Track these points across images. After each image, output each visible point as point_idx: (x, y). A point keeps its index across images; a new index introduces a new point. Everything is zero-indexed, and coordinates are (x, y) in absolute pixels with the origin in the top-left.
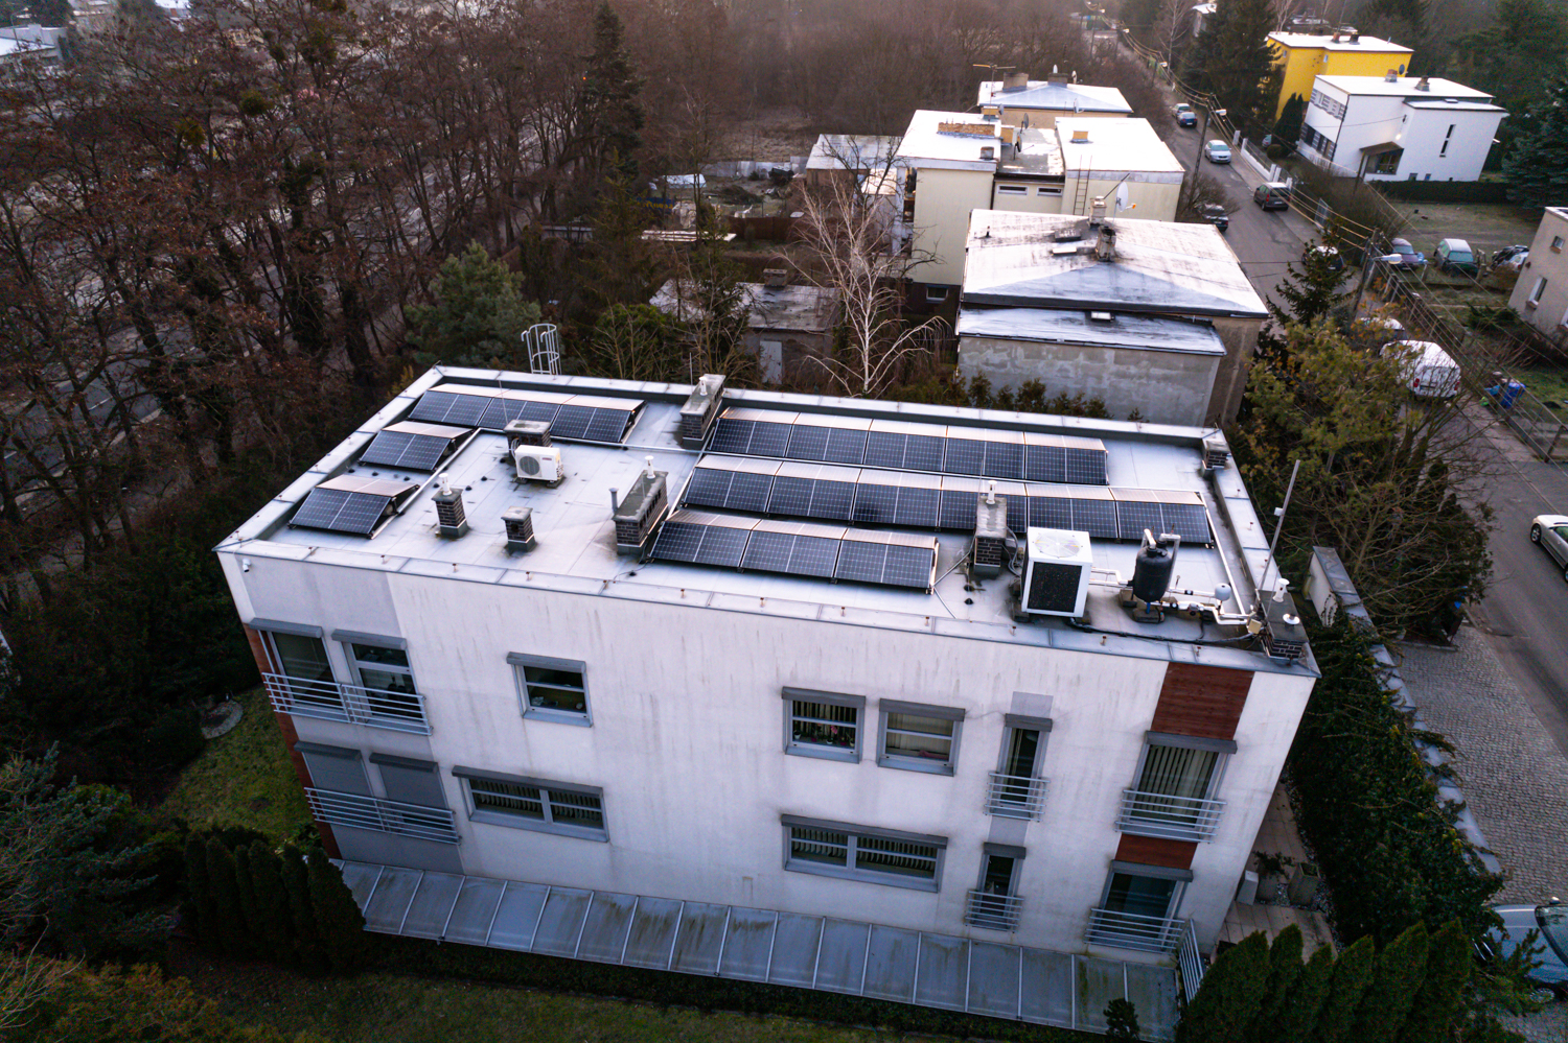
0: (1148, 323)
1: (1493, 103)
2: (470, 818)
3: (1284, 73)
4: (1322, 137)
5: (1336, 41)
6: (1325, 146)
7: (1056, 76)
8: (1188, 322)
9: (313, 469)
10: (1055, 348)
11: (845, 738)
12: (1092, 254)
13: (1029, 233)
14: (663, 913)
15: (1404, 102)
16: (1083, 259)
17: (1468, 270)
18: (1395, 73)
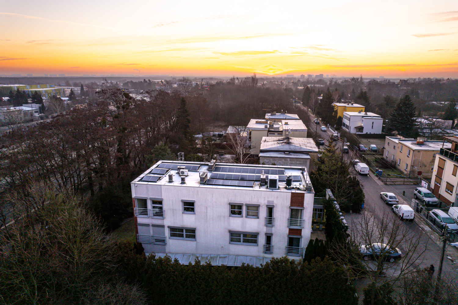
0: (296, 154)
1: (381, 117)
2: (169, 238)
3: (338, 112)
4: (346, 125)
5: (348, 105)
6: (347, 127)
8: (304, 154)
9: (144, 173)
10: (278, 158)
11: (240, 213)
12: (285, 143)
13: (274, 140)
14: (206, 256)
15: (362, 117)
16: (284, 143)
17: (375, 151)
18: (360, 111)
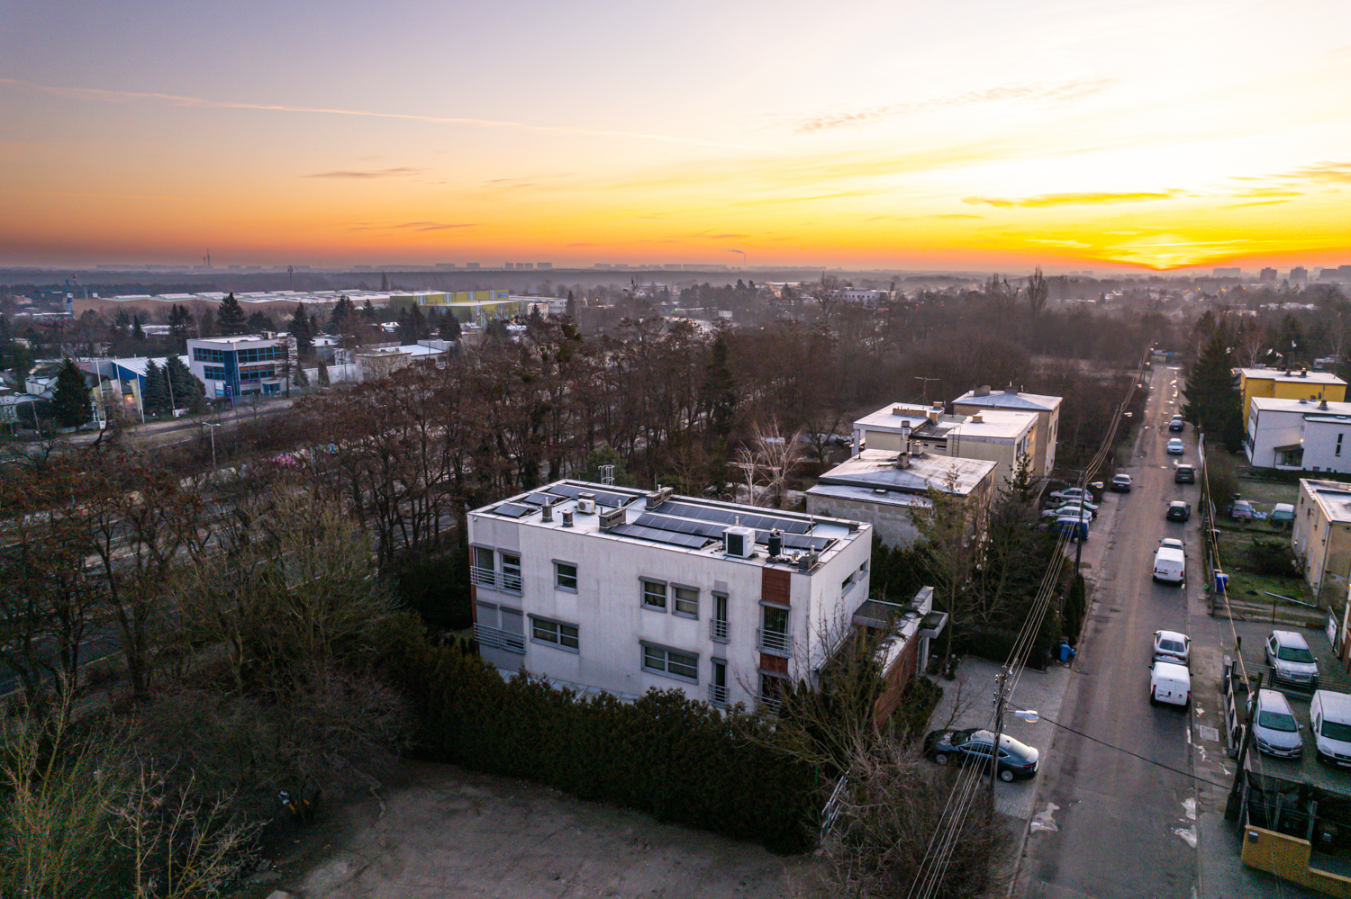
0: (904, 495)
2: (531, 641)
3: (1244, 396)
4: (1250, 438)
5: (1289, 375)
6: (1252, 446)
7: (1010, 388)
9: (507, 499)
11: (661, 603)
12: (894, 466)
15: (1307, 417)
16: (890, 468)
17: (1278, 523)
18: (1312, 398)
